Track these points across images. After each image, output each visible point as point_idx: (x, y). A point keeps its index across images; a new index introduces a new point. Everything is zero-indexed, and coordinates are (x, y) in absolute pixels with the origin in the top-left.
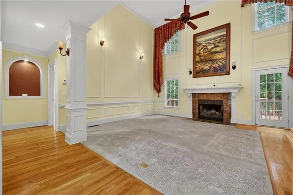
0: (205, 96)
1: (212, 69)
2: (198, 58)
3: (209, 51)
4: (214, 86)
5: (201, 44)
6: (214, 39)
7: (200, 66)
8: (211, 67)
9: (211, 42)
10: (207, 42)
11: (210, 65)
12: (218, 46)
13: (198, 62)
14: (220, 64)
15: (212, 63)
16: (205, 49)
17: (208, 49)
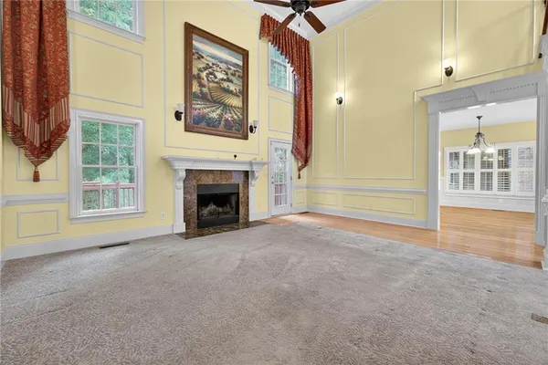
0: (211, 176)
1: (222, 123)
2: (195, 88)
3: (217, 83)
4: (235, 156)
5: (203, 57)
6: (226, 62)
7: (200, 108)
8: (221, 116)
9: (221, 65)
10: (214, 61)
11: (219, 111)
12: (231, 81)
13: (196, 96)
14: (235, 117)
15: (222, 110)
16: (211, 74)
17: (216, 77)
